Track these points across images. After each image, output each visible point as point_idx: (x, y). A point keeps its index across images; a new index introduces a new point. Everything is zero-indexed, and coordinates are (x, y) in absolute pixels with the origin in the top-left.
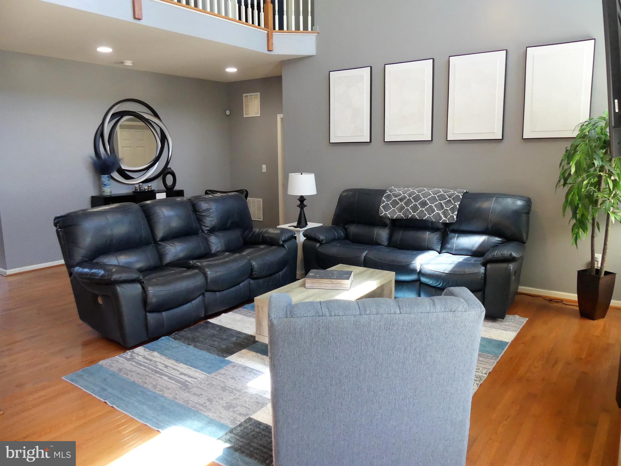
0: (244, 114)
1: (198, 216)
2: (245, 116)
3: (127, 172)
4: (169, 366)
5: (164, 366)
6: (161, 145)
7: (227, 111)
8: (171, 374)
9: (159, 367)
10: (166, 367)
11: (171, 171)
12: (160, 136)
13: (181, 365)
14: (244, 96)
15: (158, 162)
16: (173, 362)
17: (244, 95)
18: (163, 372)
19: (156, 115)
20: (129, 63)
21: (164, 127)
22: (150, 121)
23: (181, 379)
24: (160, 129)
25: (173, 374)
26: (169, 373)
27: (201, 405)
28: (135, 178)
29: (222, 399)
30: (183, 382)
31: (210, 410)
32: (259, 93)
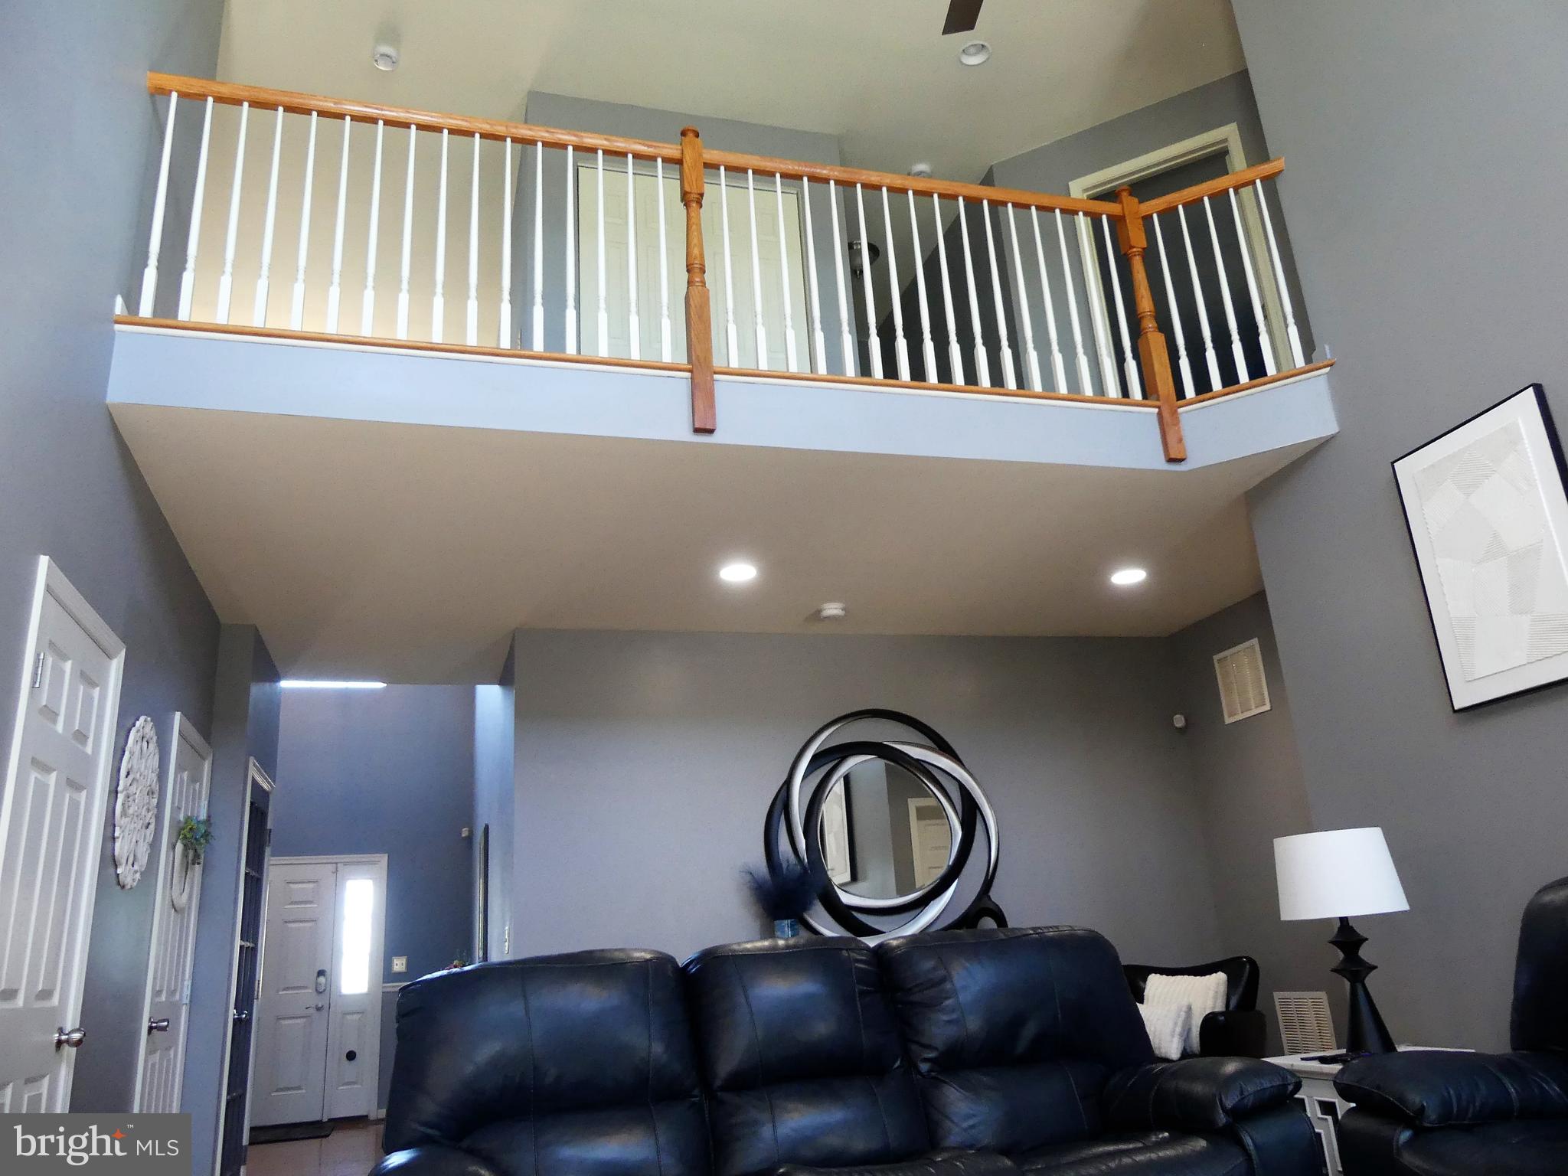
0: (1226, 716)
1: (900, 1006)
2: (1228, 721)
3: (855, 914)
6: (962, 830)
7: (1178, 716)
11: (994, 908)
12: (959, 807)
14: (1215, 661)
15: (956, 881)
17: (1216, 658)
19: (944, 748)
20: (833, 609)
21: (970, 779)
22: (925, 765)
24: (958, 786)
28: (885, 933)
32: (1255, 641)
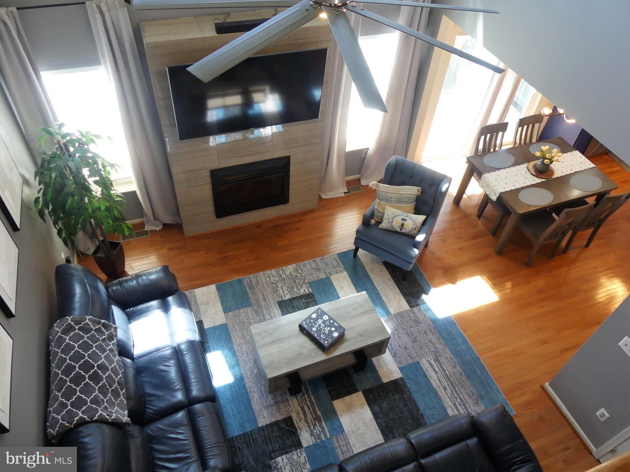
4: (443, 387)
5: (446, 390)
8: (444, 377)
9: (450, 391)
10: (445, 389)
13: (435, 385)
16: (439, 393)
18: (448, 382)
23: (438, 367)
25: (443, 377)
26: (445, 378)
27: (431, 332)
29: (419, 332)
30: (437, 361)
31: (428, 325)
